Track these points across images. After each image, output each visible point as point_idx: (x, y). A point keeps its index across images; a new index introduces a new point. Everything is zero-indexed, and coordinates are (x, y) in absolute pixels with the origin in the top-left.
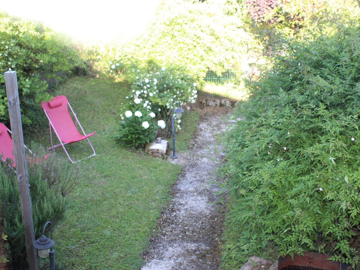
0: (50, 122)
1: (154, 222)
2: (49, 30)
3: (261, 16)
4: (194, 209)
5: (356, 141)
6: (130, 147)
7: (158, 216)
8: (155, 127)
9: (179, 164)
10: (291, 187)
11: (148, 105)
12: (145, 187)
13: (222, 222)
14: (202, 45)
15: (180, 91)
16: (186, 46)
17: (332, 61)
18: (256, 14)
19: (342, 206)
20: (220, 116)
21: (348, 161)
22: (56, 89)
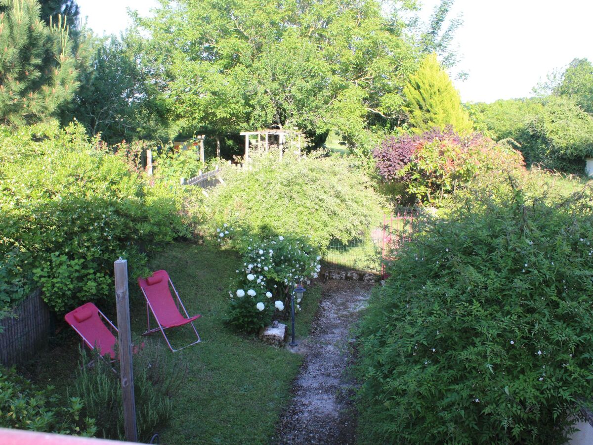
0: (148, 302)
1: (273, 427)
2: (150, 194)
3: (392, 173)
4: (320, 411)
5: (516, 345)
6: (241, 332)
7: (277, 420)
8: (272, 308)
9: (300, 353)
10: (442, 397)
11: (262, 280)
12: (260, 383)
13: (354, 427)
14: (325, 208)
15: (299, 264)
16: (306, 209)
17: (484, 248)
18: (386, 170)
19: (503, 423)
20: (346, 292)
21: (507, 367)
22: (152, 258)
